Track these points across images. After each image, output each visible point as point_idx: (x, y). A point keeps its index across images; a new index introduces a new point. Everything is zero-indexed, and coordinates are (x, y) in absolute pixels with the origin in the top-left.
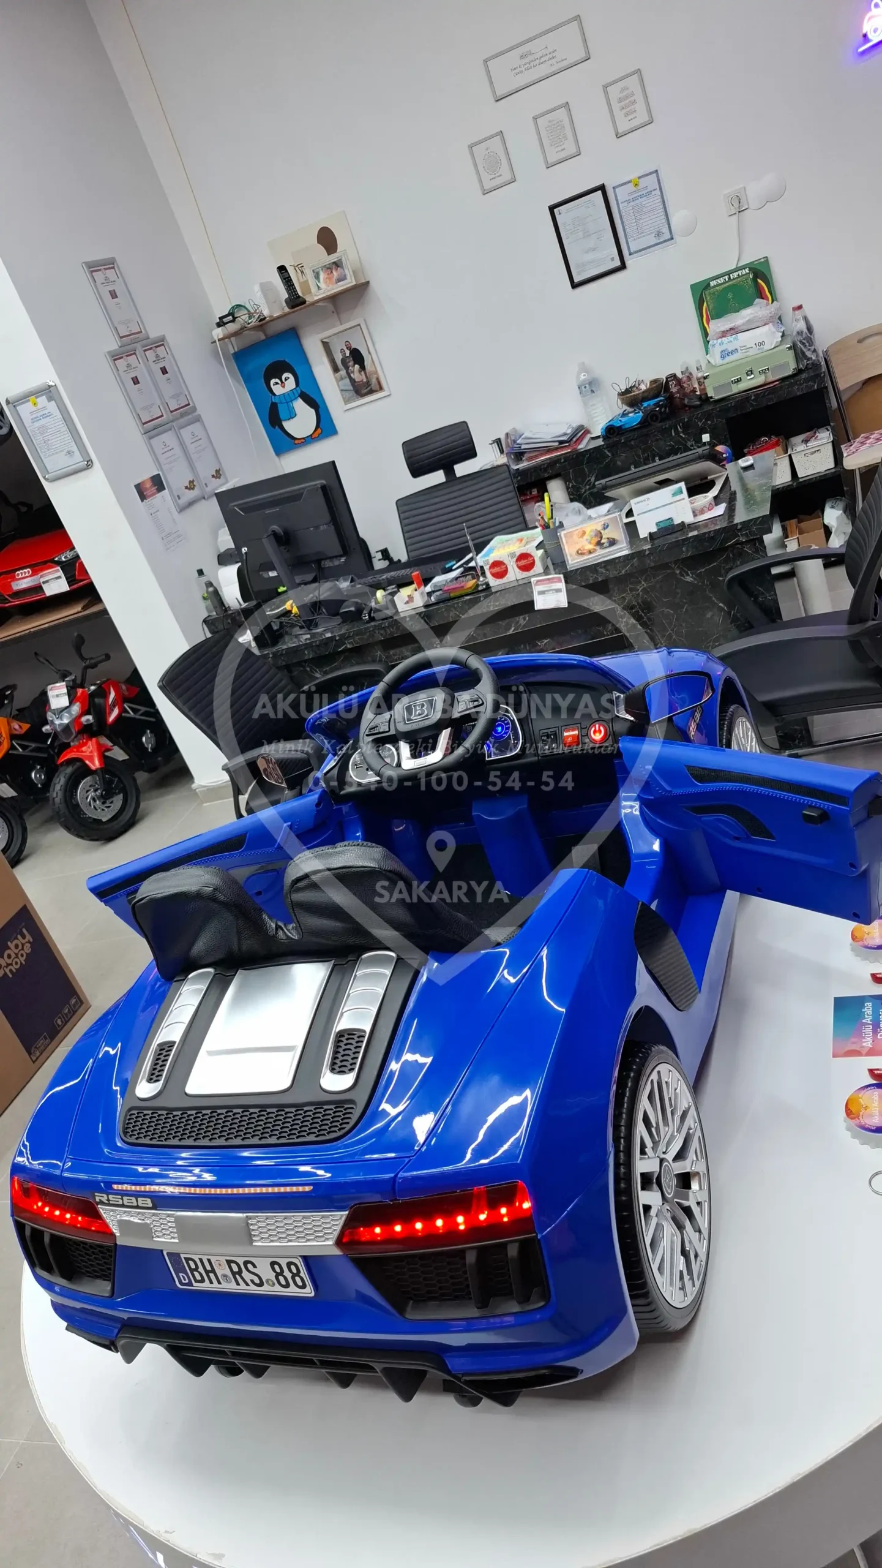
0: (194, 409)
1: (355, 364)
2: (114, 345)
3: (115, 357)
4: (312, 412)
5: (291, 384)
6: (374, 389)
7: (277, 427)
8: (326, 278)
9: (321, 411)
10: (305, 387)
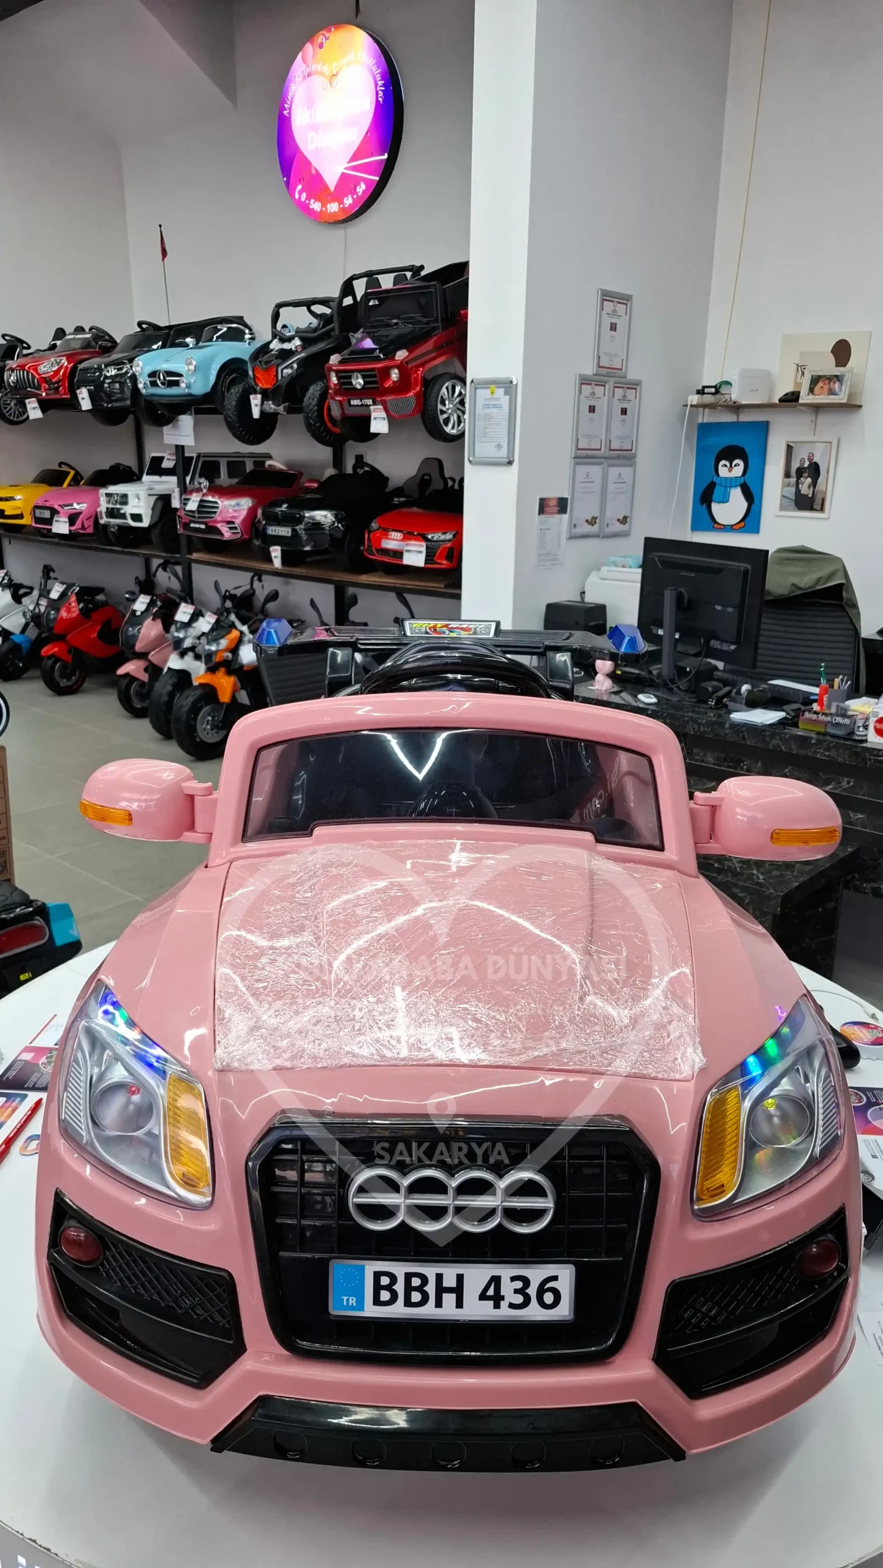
0: (634, 456)
1: (808, 476)
2: (589, 370)
3: (584, 381)
4: (744, 505)
5: (738, 471)
6: (815, 507)
7: (705, 506)
8: (822, 387)
9: (753, 507)
10: (750, 480)
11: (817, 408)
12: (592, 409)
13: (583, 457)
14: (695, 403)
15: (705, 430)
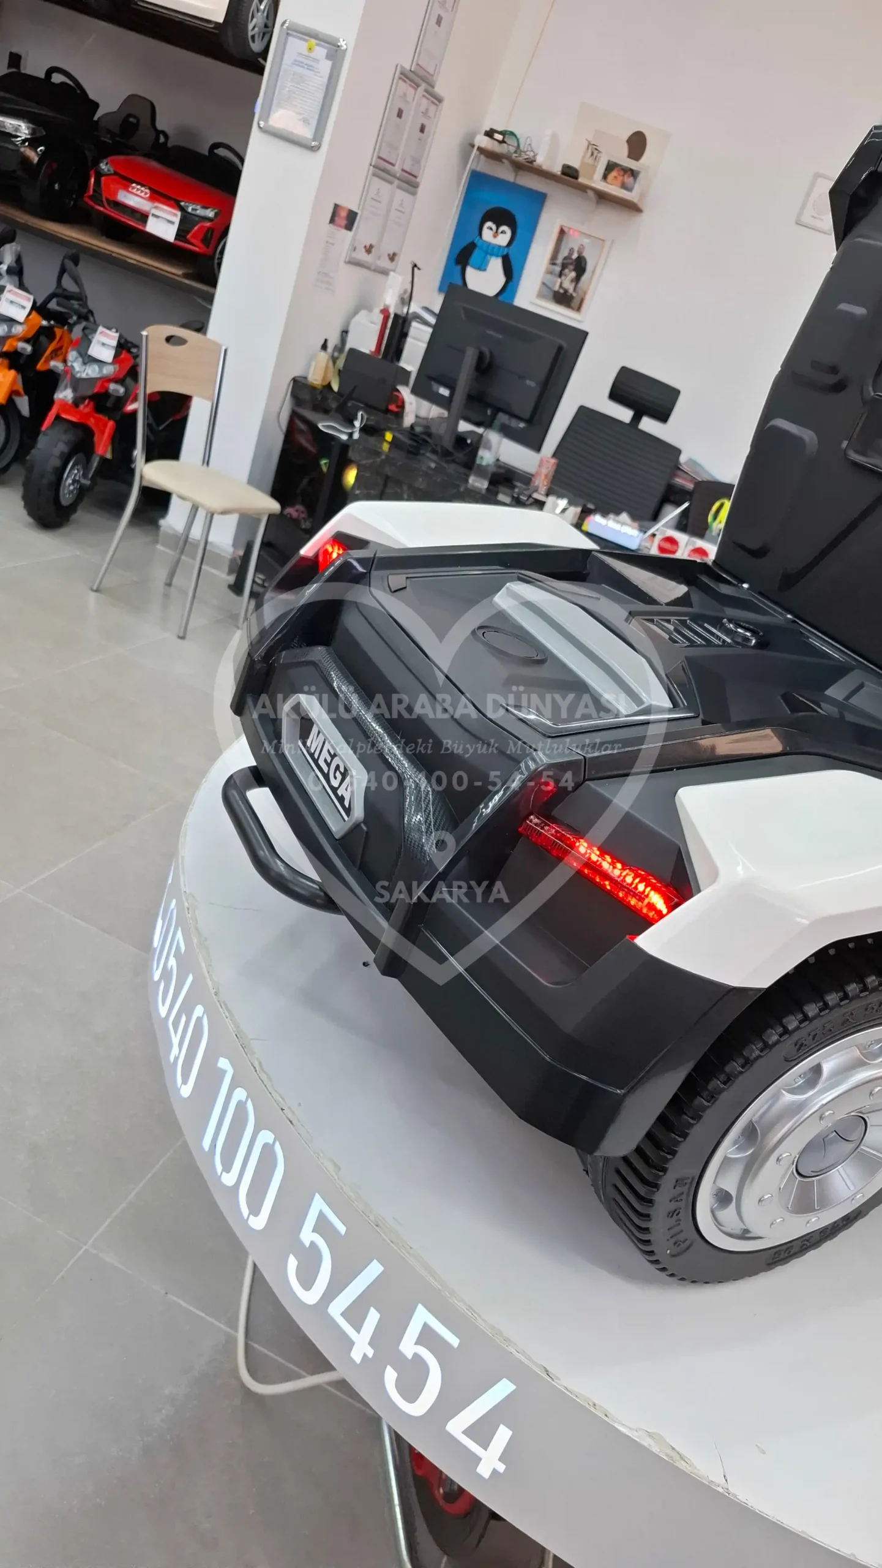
0: (417, 185)
1: (574, 270)
2: (408, 64)
3: (402, 76)
4: (502, 280)
5: (503, 239)
6: (572, 305)
7: (459, 268)
8: (615, 177)
9: (510, 284)
10: (513, 252)
11: (602, 197)
12: (400, 114)
13: (382, 169)
14: (483, 145)
15: (477, 180)
